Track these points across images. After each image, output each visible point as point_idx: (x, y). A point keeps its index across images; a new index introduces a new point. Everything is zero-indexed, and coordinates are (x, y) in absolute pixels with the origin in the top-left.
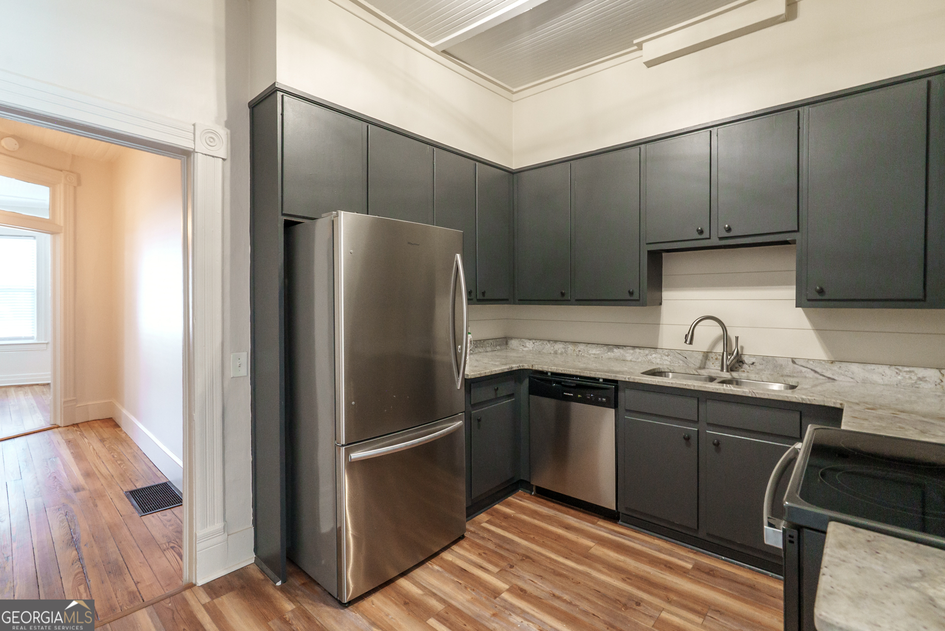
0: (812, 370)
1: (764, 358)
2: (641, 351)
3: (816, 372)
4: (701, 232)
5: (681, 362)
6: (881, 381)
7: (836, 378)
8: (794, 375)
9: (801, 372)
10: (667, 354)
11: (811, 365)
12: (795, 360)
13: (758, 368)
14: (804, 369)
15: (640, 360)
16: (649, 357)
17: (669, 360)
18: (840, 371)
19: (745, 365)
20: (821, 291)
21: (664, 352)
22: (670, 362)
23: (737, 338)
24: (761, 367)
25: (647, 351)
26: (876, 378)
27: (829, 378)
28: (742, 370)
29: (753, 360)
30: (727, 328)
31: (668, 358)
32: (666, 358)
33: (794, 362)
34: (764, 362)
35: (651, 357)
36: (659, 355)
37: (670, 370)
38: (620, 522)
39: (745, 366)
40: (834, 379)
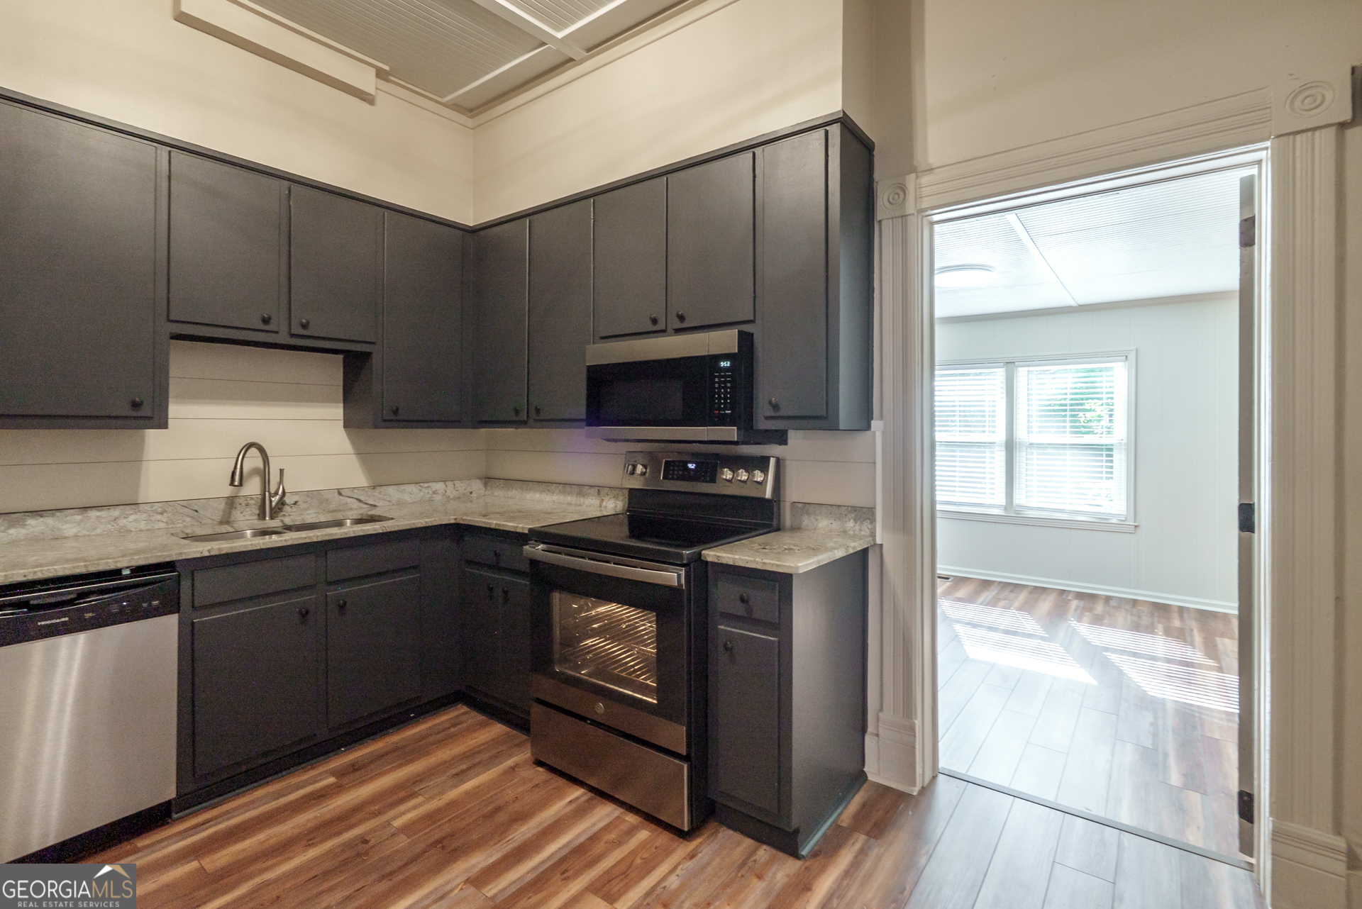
0: (357, 499)
1: (310, 494)
2: (104, 513)
3: (360, 501)
4: (266, 321)
5: (188, 519)
6: (410, 500)
7: (377, 504)
8: (341, 508)
9: (347, 504)
10: (160, 510)
11: (357, 494)
12: (341, 491)
13: (302, 507)
14: (350, 500)
15: (98, 531)
16: (122, 522)
17: (165, 520)
18: (380, 496)
19: (286, 506)
20: (396, 412)
21: (153, 509)
22: (167, 523)
23: (282, 471)
24: (305, 506)
25: (116, 512)
26: (407, 498)
27: (371, 505)
28: (282, 513)
29: (296, 498)
30: (270, 458)
31: (164, 518)
32: (159, 517)
33: (340, 494)
34: (309, 499)
35: (125, 521)
36: (145, 515)
37: (187, 534)
38: (175, 816)
39: (287, 508)
40: (376, 506)
